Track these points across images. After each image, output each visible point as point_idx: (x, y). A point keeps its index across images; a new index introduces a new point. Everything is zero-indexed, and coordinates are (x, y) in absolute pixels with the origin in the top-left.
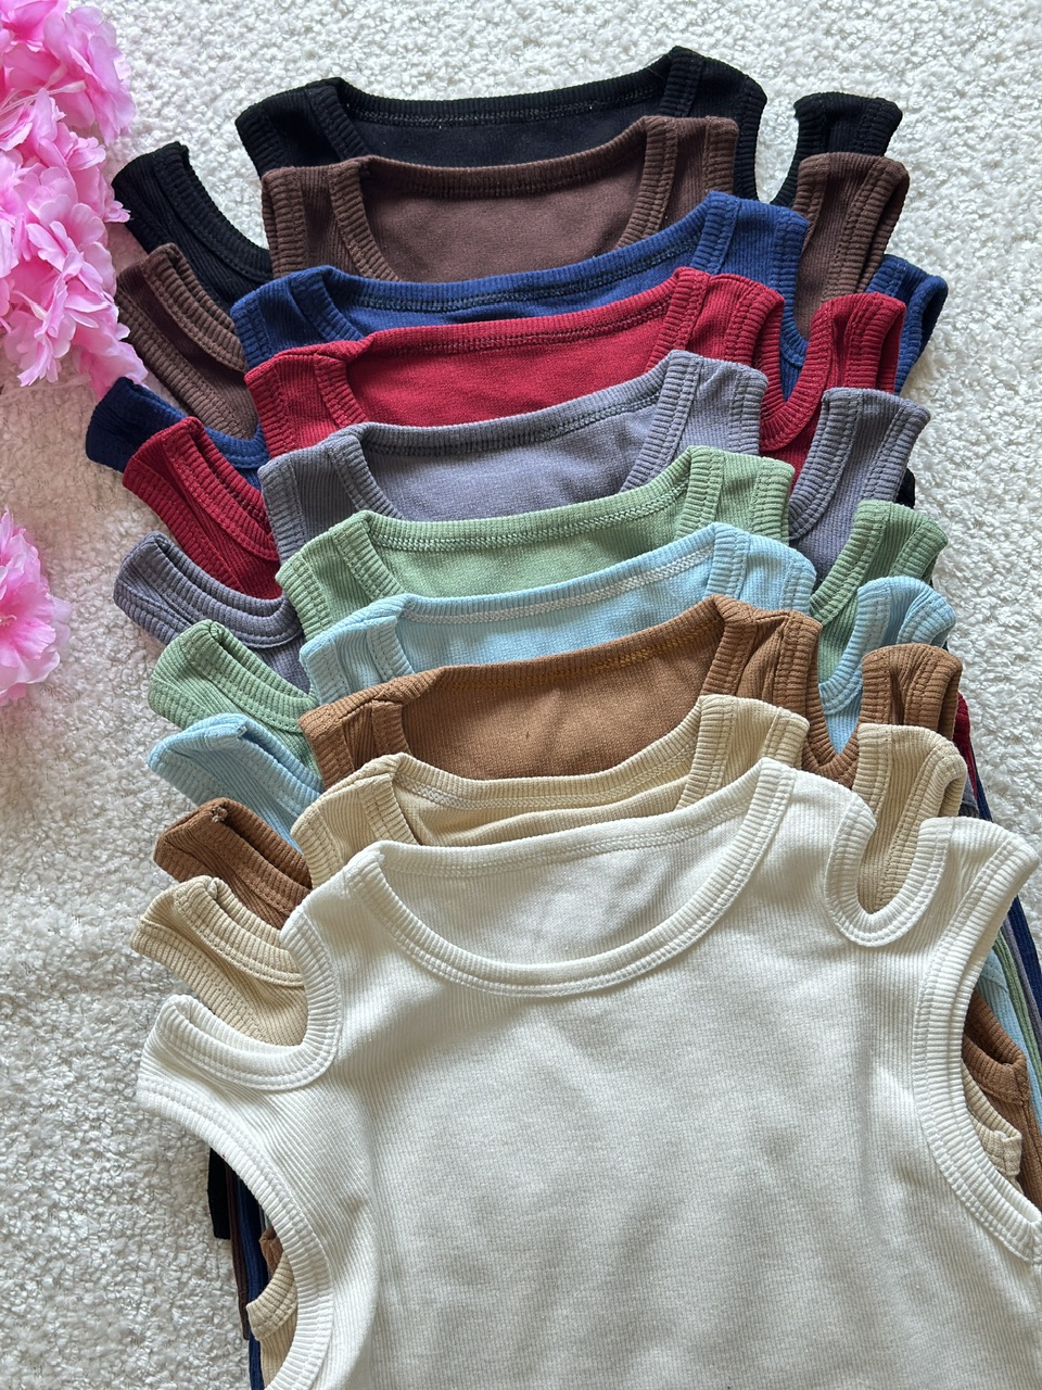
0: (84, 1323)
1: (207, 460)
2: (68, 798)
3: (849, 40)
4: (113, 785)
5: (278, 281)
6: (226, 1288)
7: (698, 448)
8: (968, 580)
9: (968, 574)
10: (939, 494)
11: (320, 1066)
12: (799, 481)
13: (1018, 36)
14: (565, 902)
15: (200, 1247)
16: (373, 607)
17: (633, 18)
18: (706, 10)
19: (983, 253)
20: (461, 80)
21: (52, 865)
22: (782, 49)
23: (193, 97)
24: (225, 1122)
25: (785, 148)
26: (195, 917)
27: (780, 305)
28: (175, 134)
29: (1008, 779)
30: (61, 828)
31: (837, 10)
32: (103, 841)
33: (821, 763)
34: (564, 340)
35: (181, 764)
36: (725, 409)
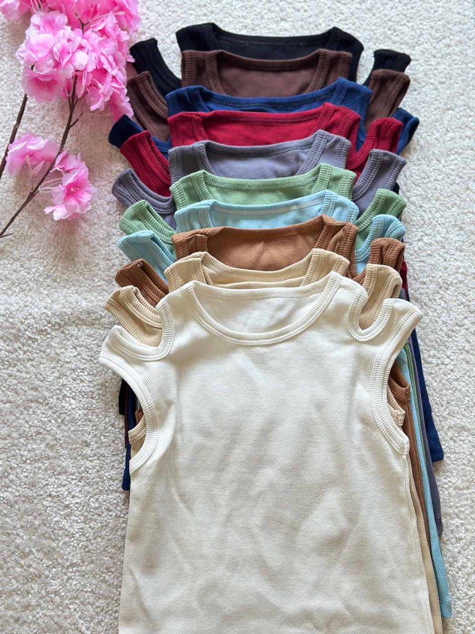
0: (70, 437)
1: (151, 146)
2: (86, 258)
3: (397, 33)
4: (103, 256)
5: (183, 89)
6: (121, 432)
7: (323, 164)
8: (414, 225)
9: (414, 223)
10: (408, 194)
12: (358, 180)
13: (457, 38)
14: (256, 314)
15: (114, 417)
16: (202, 202)
17: (320, 16)
18: (347, 16)
19: (435, 112)
20: (257, 30)
21: (78, 281)
22: (372, 33)
23: (161, 24)
24: (128, 371)
26: (127, 299)
27: (359, 119)
28: (154, 35)
29: (419, 296)
30: (83, 269)
31: (394, 22)
32: (97, 275)
33: (352, 278)
34: (281, 123)
35: (129, 246)
36: (335, 152)
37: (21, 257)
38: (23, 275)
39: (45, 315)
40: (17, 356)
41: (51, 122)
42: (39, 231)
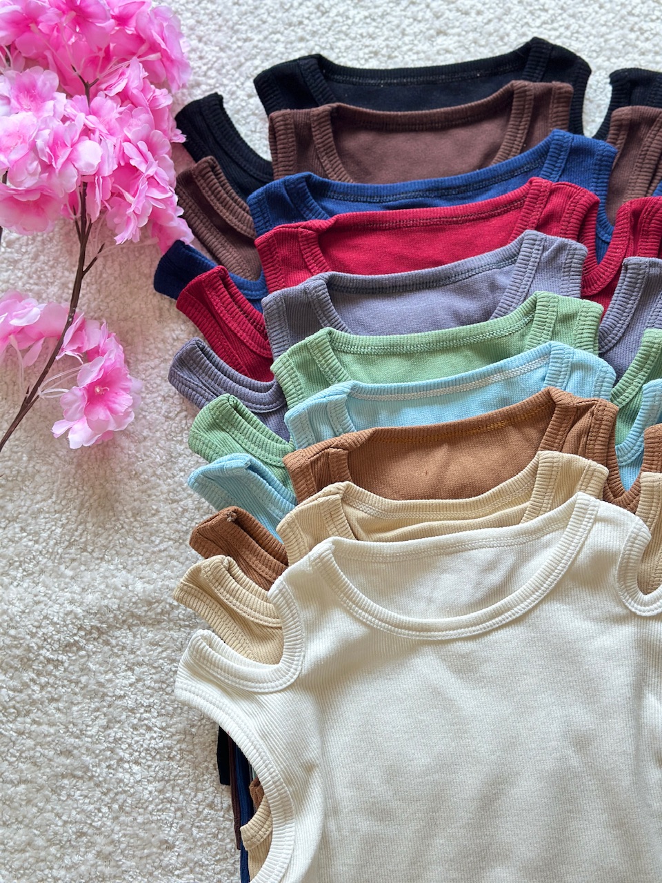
0: (137, 835)
1: (230, 293)
2: (136, 503)
3: (646, 35)
4: (165, 496)
5: (277, 181)
6: (226, 816)
7: (541, 293)
11: (291, 678)
12: (606, 315)
14: (448, 579)
15: (211, 789)
16: (332, 389)
17: (507, 18)
18: (554, 15)
20: (396, 57)
21: (125, 545)
22: (602, 40)
23: (227, 64)
24: (230, 711)
25: (602, 102)
26: (214, 581)
27: (597, 203)
28: (215, 87)
30: (132, 522)
31: (638, 16)
32: (157, 531)
33: (615, 496)
34: (457, 223)
35: (208, 484)
36: (559, 268)
37: (20, 513)
38: (25, 546)
39: (72, 616)
40: (29, 695)
41: (51, 263)
42: (48, 463)
